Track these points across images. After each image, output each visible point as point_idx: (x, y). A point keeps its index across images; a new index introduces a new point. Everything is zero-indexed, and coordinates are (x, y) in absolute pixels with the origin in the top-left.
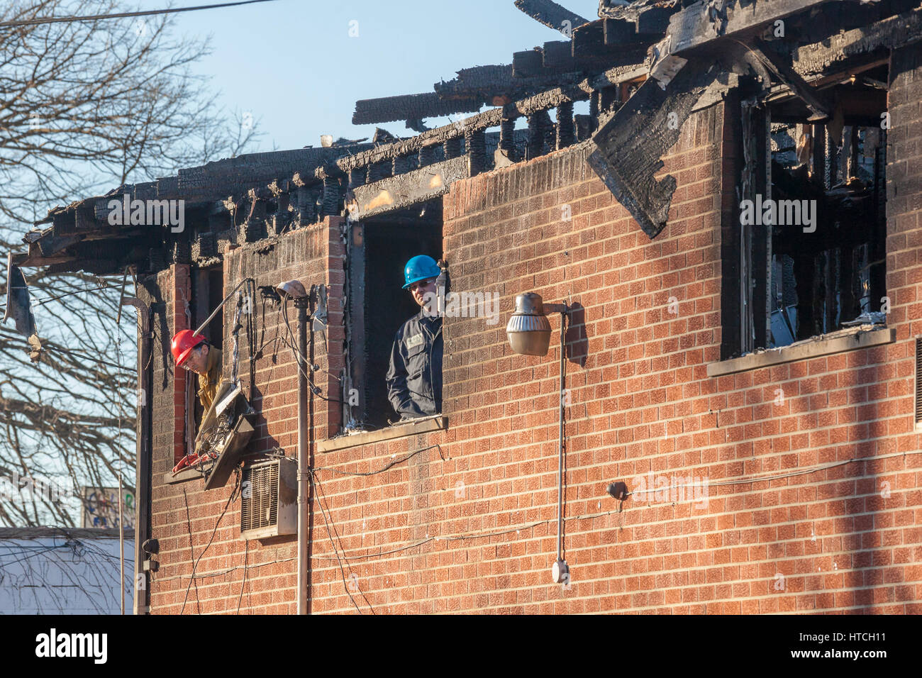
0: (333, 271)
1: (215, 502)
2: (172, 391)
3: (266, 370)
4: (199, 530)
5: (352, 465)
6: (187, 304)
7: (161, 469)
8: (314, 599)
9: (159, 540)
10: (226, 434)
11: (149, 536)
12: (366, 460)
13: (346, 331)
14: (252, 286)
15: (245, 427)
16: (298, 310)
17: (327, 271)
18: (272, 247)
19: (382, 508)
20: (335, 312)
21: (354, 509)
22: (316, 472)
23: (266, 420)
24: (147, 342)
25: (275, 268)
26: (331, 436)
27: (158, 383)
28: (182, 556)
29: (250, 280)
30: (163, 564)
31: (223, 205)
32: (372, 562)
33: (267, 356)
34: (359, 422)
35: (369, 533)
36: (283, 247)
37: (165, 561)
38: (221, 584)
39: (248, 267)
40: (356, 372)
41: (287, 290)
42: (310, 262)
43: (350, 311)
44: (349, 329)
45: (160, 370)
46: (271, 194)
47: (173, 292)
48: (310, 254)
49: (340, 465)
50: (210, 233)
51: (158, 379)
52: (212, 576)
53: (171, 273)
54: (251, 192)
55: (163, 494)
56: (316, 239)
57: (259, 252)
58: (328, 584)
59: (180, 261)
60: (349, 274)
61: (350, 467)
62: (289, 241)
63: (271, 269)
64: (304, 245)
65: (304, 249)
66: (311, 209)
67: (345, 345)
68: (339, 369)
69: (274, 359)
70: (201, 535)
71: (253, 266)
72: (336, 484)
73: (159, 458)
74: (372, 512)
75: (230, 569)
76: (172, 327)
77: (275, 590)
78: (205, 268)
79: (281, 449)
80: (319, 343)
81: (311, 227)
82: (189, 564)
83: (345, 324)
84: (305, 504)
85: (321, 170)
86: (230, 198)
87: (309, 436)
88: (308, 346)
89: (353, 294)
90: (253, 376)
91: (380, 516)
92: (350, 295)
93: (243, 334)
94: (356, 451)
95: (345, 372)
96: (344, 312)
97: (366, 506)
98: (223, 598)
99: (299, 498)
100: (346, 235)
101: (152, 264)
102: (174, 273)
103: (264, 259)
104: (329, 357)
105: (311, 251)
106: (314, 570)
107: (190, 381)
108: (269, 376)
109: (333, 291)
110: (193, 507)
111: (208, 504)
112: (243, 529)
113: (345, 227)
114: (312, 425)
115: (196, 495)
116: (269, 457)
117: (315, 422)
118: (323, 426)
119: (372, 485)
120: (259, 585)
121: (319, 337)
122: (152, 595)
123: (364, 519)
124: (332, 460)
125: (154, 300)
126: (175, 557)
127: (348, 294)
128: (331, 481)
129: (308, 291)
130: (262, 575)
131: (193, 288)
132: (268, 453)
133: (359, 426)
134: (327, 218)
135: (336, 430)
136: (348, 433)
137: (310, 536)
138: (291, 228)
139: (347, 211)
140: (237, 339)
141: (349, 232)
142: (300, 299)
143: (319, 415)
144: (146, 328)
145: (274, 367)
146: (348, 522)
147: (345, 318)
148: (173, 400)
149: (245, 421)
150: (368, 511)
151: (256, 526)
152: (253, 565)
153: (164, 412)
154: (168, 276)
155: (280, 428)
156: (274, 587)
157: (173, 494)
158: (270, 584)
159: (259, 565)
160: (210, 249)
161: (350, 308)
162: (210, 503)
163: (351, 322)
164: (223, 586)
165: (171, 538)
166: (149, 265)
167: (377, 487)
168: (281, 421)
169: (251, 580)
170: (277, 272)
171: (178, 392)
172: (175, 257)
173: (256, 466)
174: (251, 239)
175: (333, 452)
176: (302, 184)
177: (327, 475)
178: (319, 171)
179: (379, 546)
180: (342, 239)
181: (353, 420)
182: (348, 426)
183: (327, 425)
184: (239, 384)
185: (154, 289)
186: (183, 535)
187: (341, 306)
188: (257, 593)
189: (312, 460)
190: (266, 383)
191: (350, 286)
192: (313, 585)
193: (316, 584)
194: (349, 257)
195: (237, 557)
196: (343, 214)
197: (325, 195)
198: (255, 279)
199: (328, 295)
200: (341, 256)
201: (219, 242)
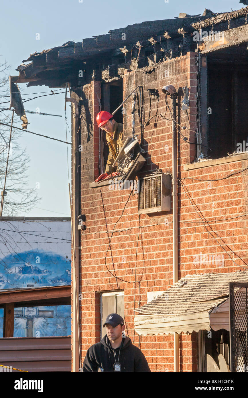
0: (192, 80)
1: (119, 196)
2: (92, 143)
3: (150, 131)
4: (110, 210)
5: (205, 176)
6: (100, 101)
7: (86, 181)
8: (181, 243)
9: (86, 215)
10: (129, 162)
11: (80, 213)
12: (214, 173)
13: (198, 110)
14: (141, 90)
15: (141, 159)
16: (172, 100)
17: (189, 80)
18: (154, 70)
19: (224, 197)
20: (192, 101)
21: (206, 198)
22: (182, 180)
23: (150, 156)
24: (78, 120)
25: (156, 80)
26: (191, 162)
27: (84, 139)
28: (100, 223)
29: (140, 87)
30: (88, 226)
31: (120, 51)
32: (219, 224)
33: (152, 124)
34: (205, 155)
35: (217, 209)
36: (160, 69)
37: (90, 225)
38: (124, 236)
39: (138, 81)
40: (203, 130)
41: (167, 90)
42: (178, 76)
43: (200, 100)
44: (200, 109)
45: (86, 133)
46: (150, 44)
47: (93, 95)
48: (178, 71)
49: (197, 176)
50: (113, 65)
51: (84, 138)
52: (118, 232)
53: (92, 85)
54: (138, 44)
55: (87, 192)
56: (182, 64)
57: (146, 73)
58: (191, 235)
59: (96, 79)
60: (200, 81)
61: (203, 177)
62: (164, 66)
63: (153, 80)
64: (174, 68)
65: (174, 70)
66: (176, 50)
67: (197, 117)
68: (195, 129)
69: (155, 125)
70: (111, 212)
71: (142, 79)
72: (195, 186)
73: (85, 176)
74: (219, 199)
75: (129, 228)
76: (92, 112)
77: (157, 238)
78: (109, 83)
79: (160, 170)
80: (183, 116)
81: (178, 58)
82: (104, 227)
83: (198, 106)
84: (176, 196)
85: (182, 29)
86: (125, 47)
87: (178, 162)
88: (177, 118)
89: (201, 91)
90: (142, 134)
91: (223, 201)
92: (200, 92)
93: (137, 114)
94: (208, 169)
95: (197, 131)
96: (197, 101)
97: (214, 196)
98: (125, 242)
99: (173, 193)
100: (198, 62)
101: (79, 82)
102: (93, 85)
103: (149, 76)
104: (190, 123)
105: (179, 70)
106: (181, 228)
107: (101, 138)
108: (152, 134)
109: (192, 90)
110: (106, 199)
111: (115, 197)
112: (139, 208)
113: (198, 58)
114: (179, 157)
115: (107, 193)
116: (154, 173)
117: (181, 155)
118: (186, 157)
119: (218, 185)
120: (147, 236)
121: (184, 113)
122: (82, 241)
123: (213, 202)
124: (192, 174)
125: (81, 99)
126: (96, 223)
127: (199, 92)
128: (191, 184)
129: (177, 90)
130: (149, 231)
131: (102, 93)
132: (153, 171)
133: (205, 157)
134: (189, 53)
135: (194, 159)
136: (200, 160)
137: (179, 212)
138: (164, 60)
139: (199, 49)
140: (134, 116)
141: (200, 60)
142: (173, 94)
143: (184, 152)
144: (78, 113)
145: (155, 129)
146: (203, 204)
147: (197, 103)
148: (93, 147)
149: (141, 156)
150: (215, 198)
151: (147, 207)
152: (144, 226)
153: (88, 153)
154: (90, 87)
155: (159, 159)
156: (156, 237)
157: (94, 193)
158: (154, 235)
159: (147, 226)
160: (113, 73)
161: (200, 98)
162: (117, 197)
163: (200, 106)
164: (125, 237)
165: (93, 214)
166: (78, 82)
167: (222, 186)
168: (159, 155)
169: (142, 233)
170: (157, 82)
171: (95, 144)
172: (93, 77)
173: (147, 178)
174: (140, 66)
175: (193, 170)
176: (169, 37)
177: (189, 181)
178: (181, 30)
179: (223, 216)
180: (196, 64)
181: (202, 155)
182: (200, 157)
183: (189, 157)
184: (136, 138)
185: (81, 94)
186: (100, 213)
187: (196, 97)
188: (146, 240)
189: (180, 175)
190: (150, 137)
191: (200, 88)
192: (181, 235)
193: (183, 235)
194: (200, 73)
195: (134, 222)
196: (196, 51)
197: (184, 42)
198: (143, 86)
199: (189, 92)
200: (196, 72)
201: (118, 69)
